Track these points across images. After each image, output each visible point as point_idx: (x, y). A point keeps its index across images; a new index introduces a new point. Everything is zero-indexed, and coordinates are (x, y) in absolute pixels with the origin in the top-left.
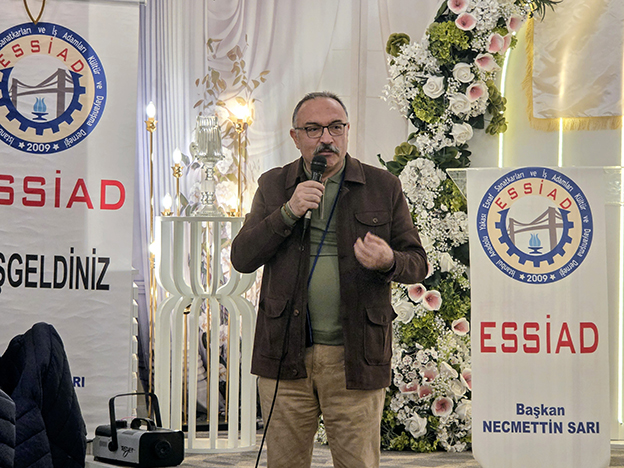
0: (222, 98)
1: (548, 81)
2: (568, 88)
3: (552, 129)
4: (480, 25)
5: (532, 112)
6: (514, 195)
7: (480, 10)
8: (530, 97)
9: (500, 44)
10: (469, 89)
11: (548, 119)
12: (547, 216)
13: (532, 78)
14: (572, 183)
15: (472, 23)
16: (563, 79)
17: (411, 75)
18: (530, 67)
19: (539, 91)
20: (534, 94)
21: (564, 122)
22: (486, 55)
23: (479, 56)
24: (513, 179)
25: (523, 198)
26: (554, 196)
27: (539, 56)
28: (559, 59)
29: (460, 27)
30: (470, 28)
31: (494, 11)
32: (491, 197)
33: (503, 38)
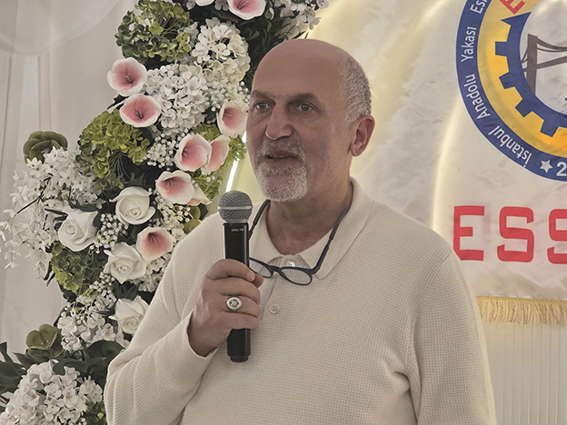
4: (169, 119)
7: (168, 92)
9: (205, 155)
10: (142, 236)
15: (152, 115)
22: (176, 174)
23: (165, 175)
29: (128, 120)
31: (195, 93)
33: (208, 143)
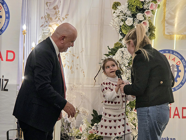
0: (51, 24)
1: (171, 21)
2: (178, 24)
3: (172, 39)
8: (164, 27)
9: (154, 7)
11: (170, 35)
13: (165, 20)
16: (176, 21)
17: (121, 17)
18: (165, 16)
21: (176, 37)
22: (149, 10)
23: (146, 11)
27: (168, 12)
28: (175, 13)
30: (143, 1)
33: (155, 4)
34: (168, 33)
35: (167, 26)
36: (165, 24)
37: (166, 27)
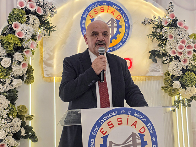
1: (49, 62)
2: (57, 65)
3: (52, 81)
5: (43, 75)
6: (111, 126)
7: (25, 30)
8: (42, 68)
10: (21, 64)
11: (50, 77)
12: (131, 139)
13: (43, 61)
14: (146, 117)
16: (55, 62)
18: (42, 56)
19: (46, 66)
20: (44, 67)
21: (56, 79)
22: (28, 49)
23: (26, 50)
24: (110, 115)
25: (117, 127)
26: (135, 126)
27: (46, 52)
28: (54, 54)
29: (17, 36)
30: (22, 38)
31: (31, 31)
32: (97, 128)
34: (47, 75)
35: (46, 67)
36: (44, 65)
37: (44, 68)
